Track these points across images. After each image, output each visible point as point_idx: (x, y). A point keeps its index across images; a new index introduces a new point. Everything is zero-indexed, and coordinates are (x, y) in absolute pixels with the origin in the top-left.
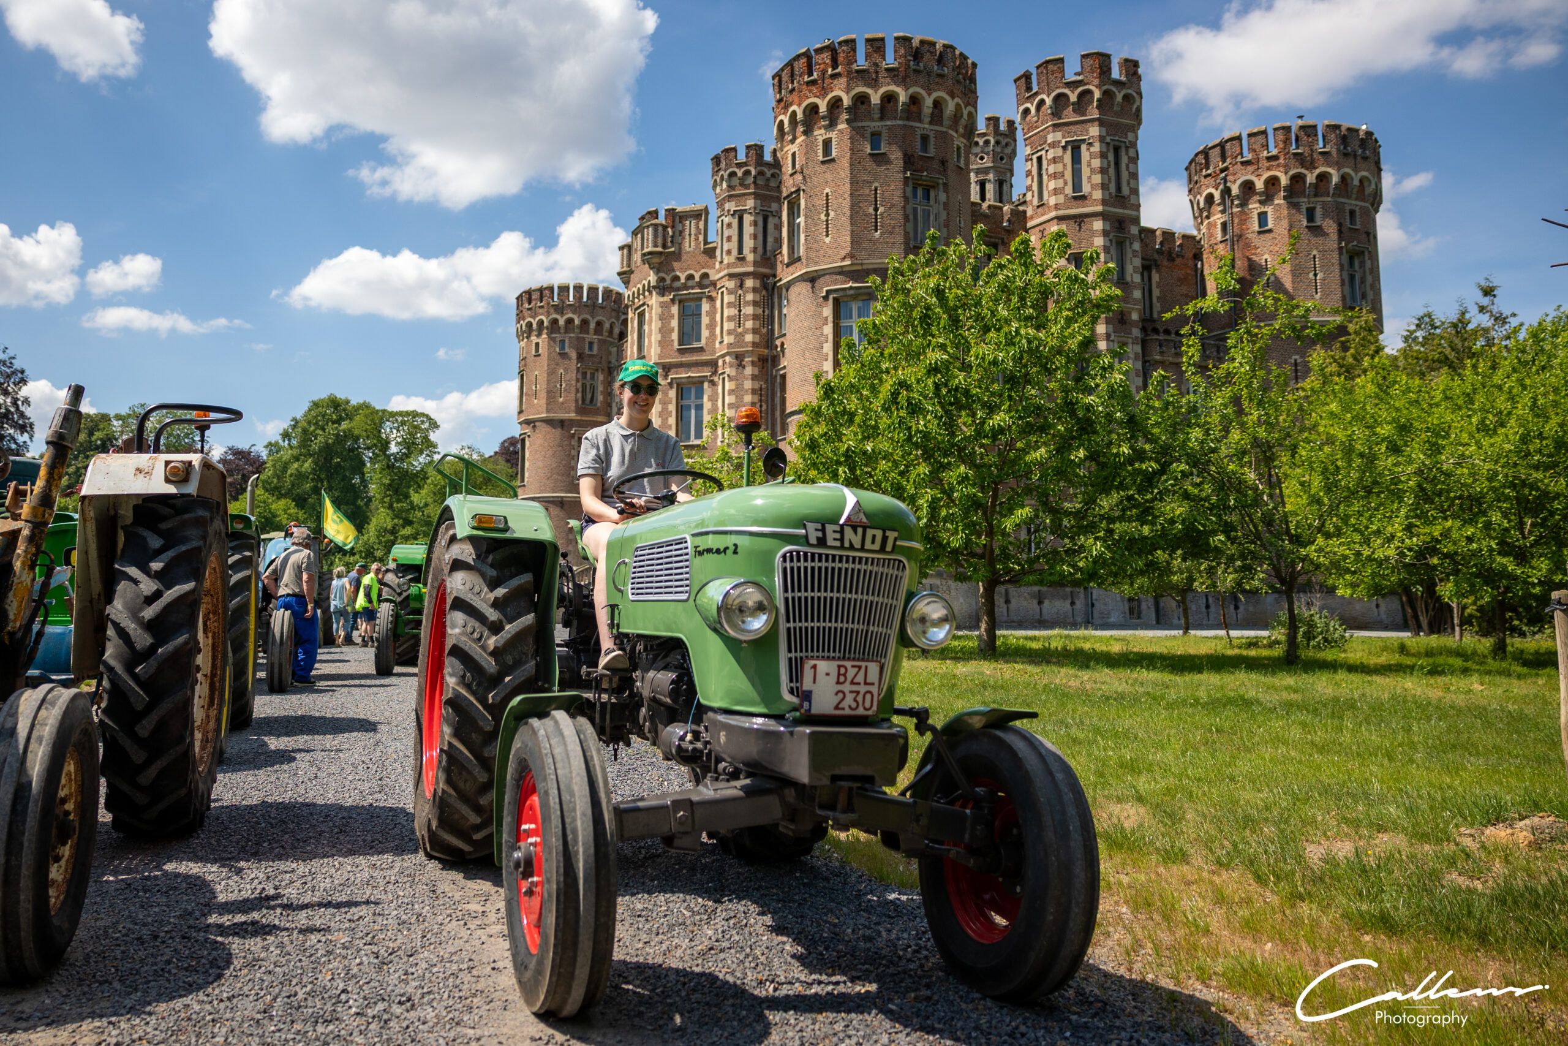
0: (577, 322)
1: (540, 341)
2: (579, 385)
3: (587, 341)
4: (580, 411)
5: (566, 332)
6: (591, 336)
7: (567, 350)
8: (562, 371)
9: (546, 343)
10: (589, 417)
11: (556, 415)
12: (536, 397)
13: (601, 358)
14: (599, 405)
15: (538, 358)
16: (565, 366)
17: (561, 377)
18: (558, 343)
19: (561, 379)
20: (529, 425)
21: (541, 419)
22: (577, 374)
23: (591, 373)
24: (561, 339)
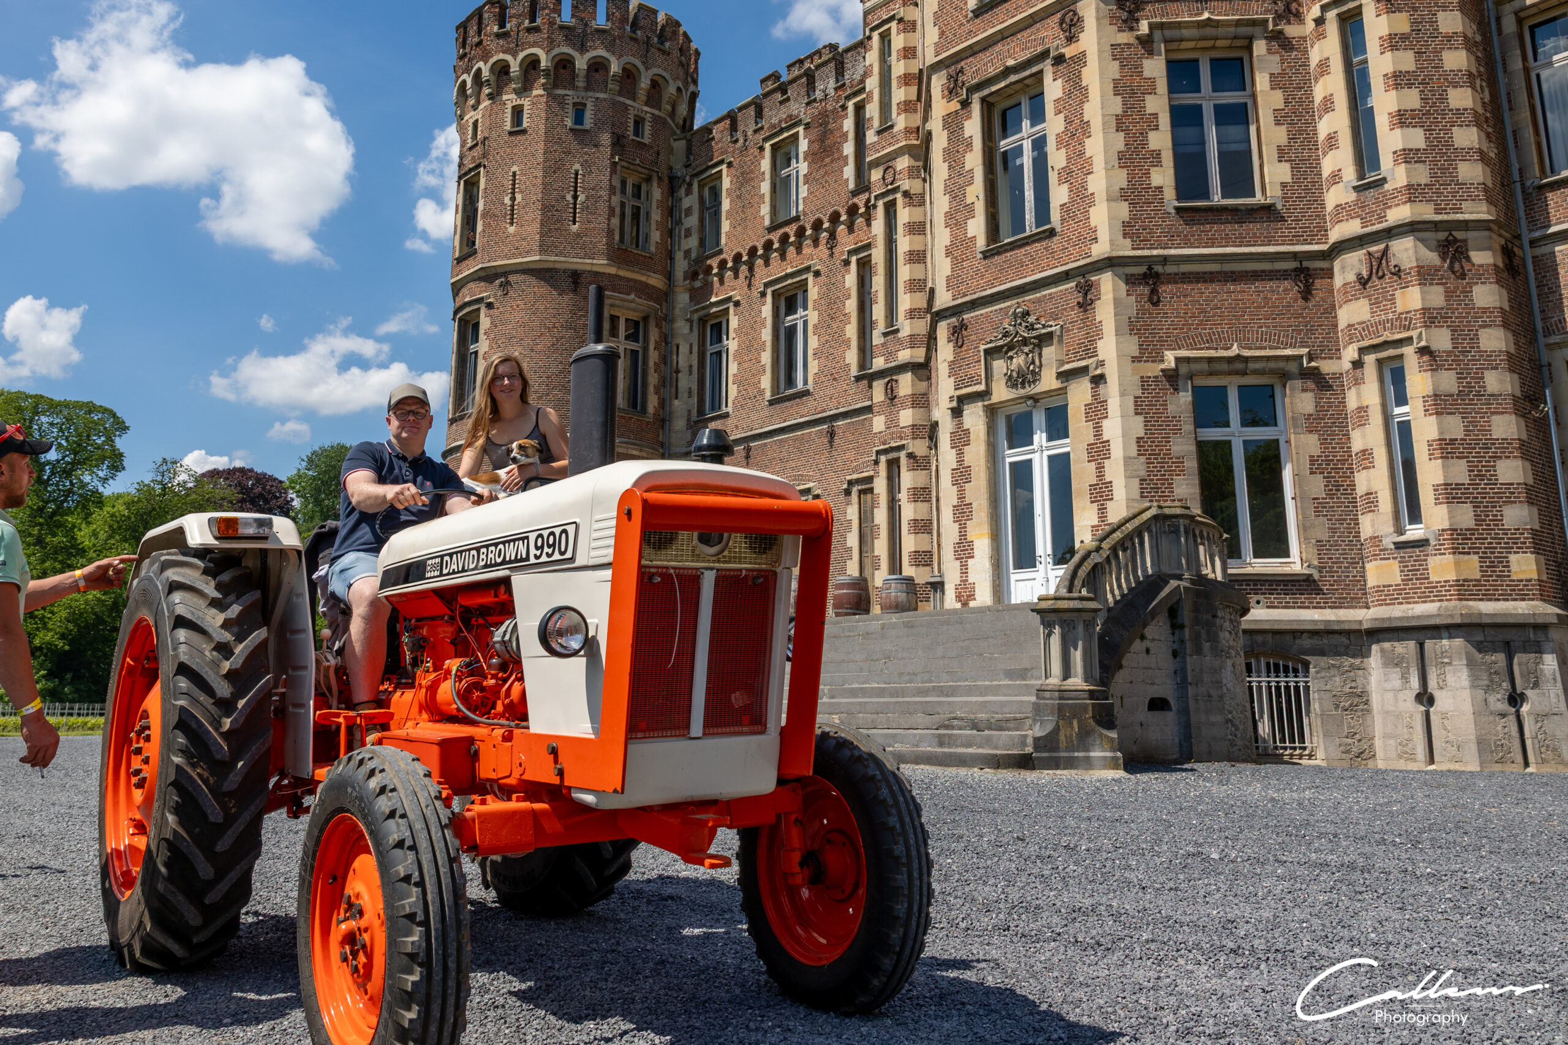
0: (615, 67)
3: (632, 113)
4: (619, 254)
5: (588, 88)
6: (638, 106)
7: (588, 122)
8: (577, 166)
9: (543, 106)
10: (633, 271)
11: (562, 259)
12: (512, 219)
13: (658, 154)
14: (653, 249)
15: (520, 137)
16: (586, 157)
17: (576, 179)
18: (570, 109)
19: (576, 182)
20: (491, 283)
21: (525, 267)
22: (611, 175)
23: (634, 185)
24: (576, 100)
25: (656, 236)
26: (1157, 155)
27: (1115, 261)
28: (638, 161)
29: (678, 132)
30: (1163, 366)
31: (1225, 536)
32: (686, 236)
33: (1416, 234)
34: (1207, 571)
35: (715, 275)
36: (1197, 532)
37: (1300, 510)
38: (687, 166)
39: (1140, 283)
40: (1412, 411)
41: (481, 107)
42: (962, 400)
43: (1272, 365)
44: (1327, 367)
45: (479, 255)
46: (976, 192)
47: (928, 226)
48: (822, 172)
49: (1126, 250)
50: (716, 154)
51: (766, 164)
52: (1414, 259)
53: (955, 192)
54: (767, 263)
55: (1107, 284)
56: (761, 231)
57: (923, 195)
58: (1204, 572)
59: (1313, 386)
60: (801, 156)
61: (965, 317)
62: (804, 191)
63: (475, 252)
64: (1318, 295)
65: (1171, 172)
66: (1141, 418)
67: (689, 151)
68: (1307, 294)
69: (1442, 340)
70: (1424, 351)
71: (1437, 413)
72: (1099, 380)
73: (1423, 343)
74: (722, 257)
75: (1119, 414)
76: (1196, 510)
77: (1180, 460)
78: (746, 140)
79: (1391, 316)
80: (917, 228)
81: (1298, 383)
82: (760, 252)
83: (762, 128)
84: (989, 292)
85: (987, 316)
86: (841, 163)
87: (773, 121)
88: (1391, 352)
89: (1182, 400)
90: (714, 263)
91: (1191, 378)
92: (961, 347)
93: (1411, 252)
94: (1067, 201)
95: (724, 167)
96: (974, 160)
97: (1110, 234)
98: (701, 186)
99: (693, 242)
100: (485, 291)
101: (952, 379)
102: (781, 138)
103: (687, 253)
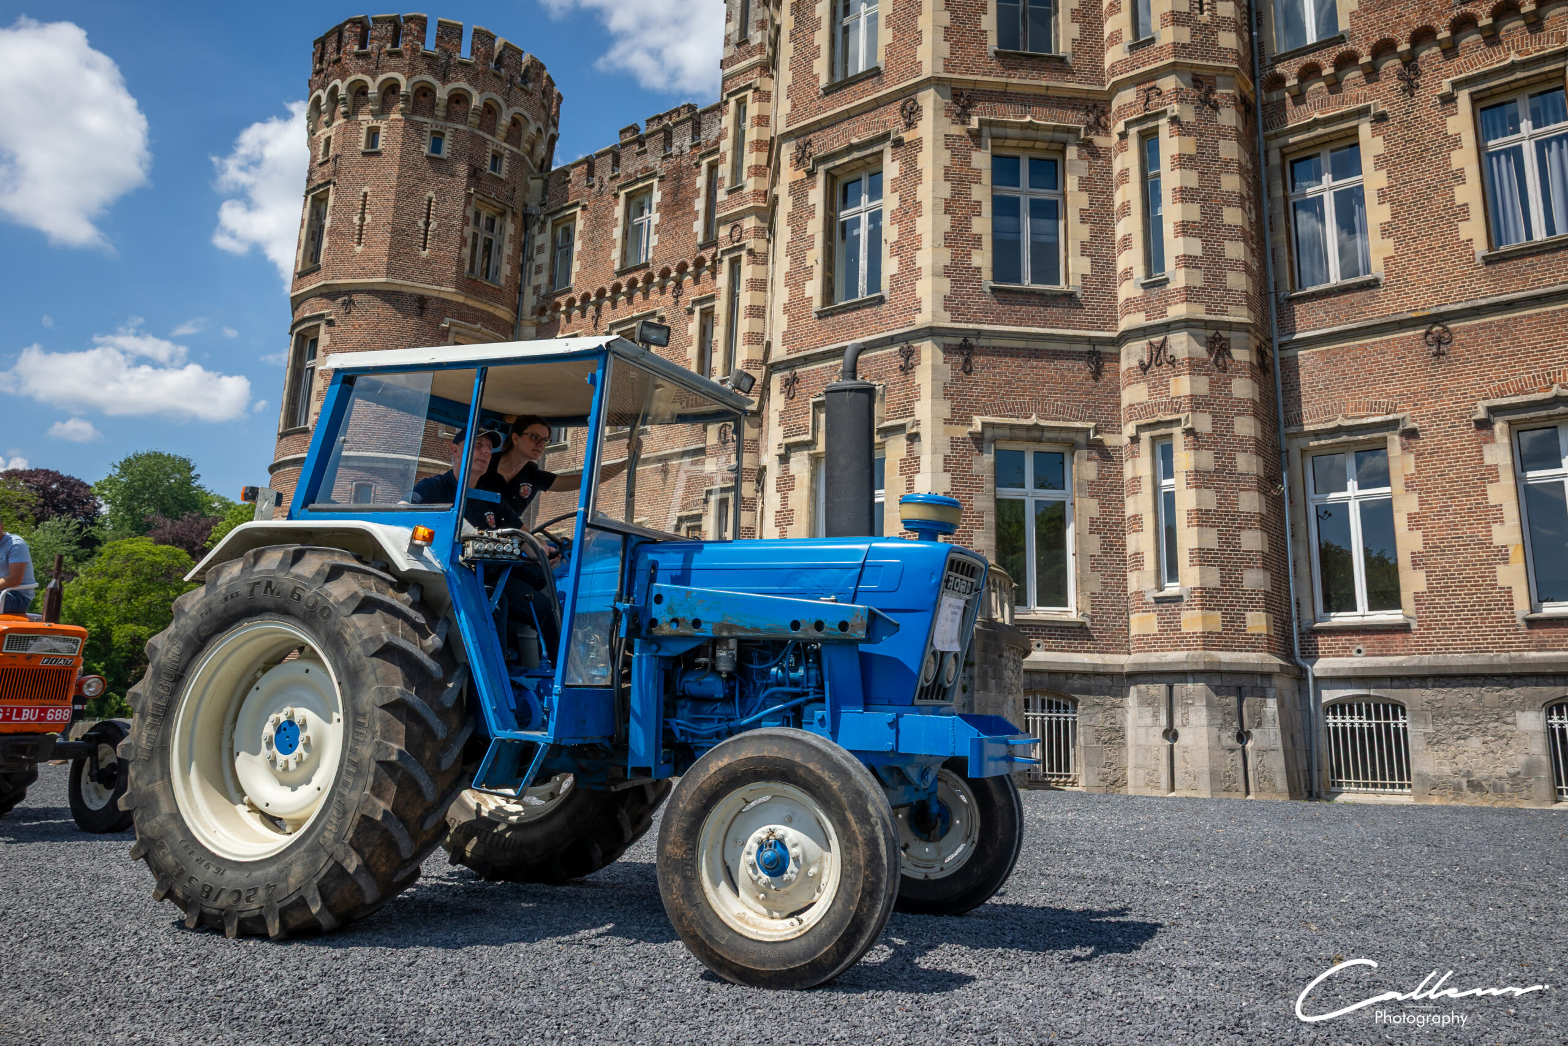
0: (476, 101)
1: (383, 125)
2: (468, 231)
3: (490, 148)
4: (468, 284)
5: (447, 118)
6: (497, 142)
7: (445, 152)
8: (431, 194)
9: (400, 131)
10: (481, 302)
11: (409, 283)
12: (360, 239)
13: (514, 190)
14: (502, 282)
15: (374, 159)
16: (441, 186)
17: (429, 206)
18: (428, 137)
19: (429, 210)
20: (334, 300)
21: (371, 287)
22: (465, 206)
23: (487, 218)
24: (434, 128)
25: (506, 269)
26: (977, 240)
27: (936, 331)
28: (493, 195)
29: (536, 171)
30: (971, 429)
31: (1015, 585)
32: (537, 273)
33: (1191, 330)
34: (997, 616)
35: (563, 312)
36: (991, 580)
37: (1079, 565)
38: (542, 205)
39: (956, 353)
40: (1176, 484)
41: (335, 124)
42: (790, 448)
43: (1064, 435)
44: (1110, 440)
45: (322, 272)
46: (815, 256)
47: (769, 284)
48: (673, 224)
49: (945, 321)
50: (571, 197)
51: (619, 211)
52: (1186, 351)
53: (797, 254)
54: (614, 305)
55: (927, 352)
56: (610, 274)
57: (766, 255)
58: (994, 617)
59: (1097, 457)
60: (654, 207)
61: (798, 371)
62: (654, 240)
63: (319, 268)
64: (1107, 376)
65: (989, 255)
66: (948, 475)
67: (545, 190)
68: (1097, 375)
69: (1204, 423)
70: (1189, 432)
71: (1196, 487)
72: (914, 438)
73: (1189, 425)
74: (571, 295)
75: (929, 470)
76: (992, 561)
77: (980, 515)
78: (601, 186)
79: (1164, 399)
80: (759, 285)
81: (1084, 453)
82: (608, 294)
83: (618, 176)
84: (821, 349)
85: (818, 371)
86: (692, 217)
87: (629, 171)
88: (1162, 431)
89: (986, 461)
90: (563, 300)
91: (994, 442)
92: (792, 398)
93: (1185, 345)
94: (895, 271)
95: (578, 209)
96: (815, 227)
97: (933, 306)
98: (555, 226)
99: (543, 279)
100: (327, 308)
101: (782, 428)
102: (636, 187)
103: (537, 289)
